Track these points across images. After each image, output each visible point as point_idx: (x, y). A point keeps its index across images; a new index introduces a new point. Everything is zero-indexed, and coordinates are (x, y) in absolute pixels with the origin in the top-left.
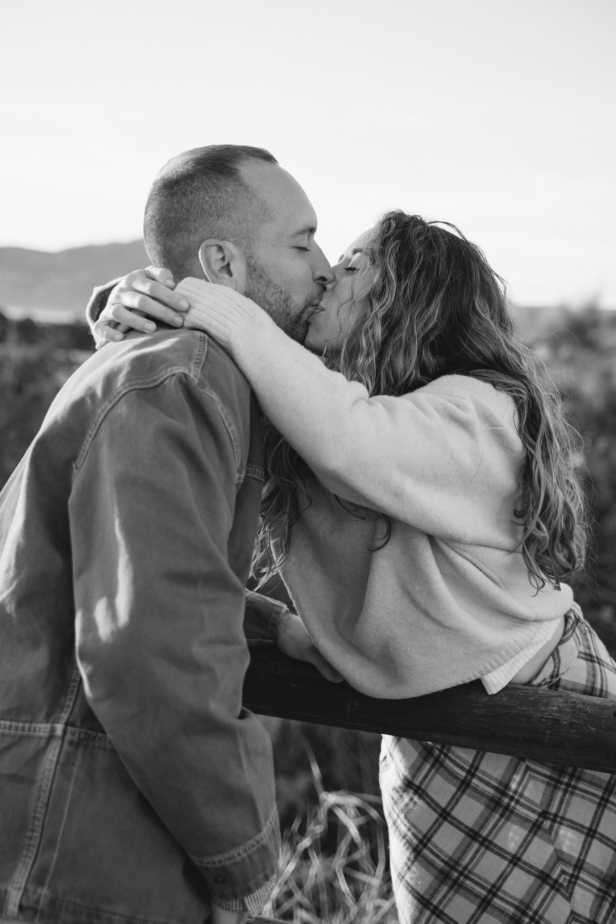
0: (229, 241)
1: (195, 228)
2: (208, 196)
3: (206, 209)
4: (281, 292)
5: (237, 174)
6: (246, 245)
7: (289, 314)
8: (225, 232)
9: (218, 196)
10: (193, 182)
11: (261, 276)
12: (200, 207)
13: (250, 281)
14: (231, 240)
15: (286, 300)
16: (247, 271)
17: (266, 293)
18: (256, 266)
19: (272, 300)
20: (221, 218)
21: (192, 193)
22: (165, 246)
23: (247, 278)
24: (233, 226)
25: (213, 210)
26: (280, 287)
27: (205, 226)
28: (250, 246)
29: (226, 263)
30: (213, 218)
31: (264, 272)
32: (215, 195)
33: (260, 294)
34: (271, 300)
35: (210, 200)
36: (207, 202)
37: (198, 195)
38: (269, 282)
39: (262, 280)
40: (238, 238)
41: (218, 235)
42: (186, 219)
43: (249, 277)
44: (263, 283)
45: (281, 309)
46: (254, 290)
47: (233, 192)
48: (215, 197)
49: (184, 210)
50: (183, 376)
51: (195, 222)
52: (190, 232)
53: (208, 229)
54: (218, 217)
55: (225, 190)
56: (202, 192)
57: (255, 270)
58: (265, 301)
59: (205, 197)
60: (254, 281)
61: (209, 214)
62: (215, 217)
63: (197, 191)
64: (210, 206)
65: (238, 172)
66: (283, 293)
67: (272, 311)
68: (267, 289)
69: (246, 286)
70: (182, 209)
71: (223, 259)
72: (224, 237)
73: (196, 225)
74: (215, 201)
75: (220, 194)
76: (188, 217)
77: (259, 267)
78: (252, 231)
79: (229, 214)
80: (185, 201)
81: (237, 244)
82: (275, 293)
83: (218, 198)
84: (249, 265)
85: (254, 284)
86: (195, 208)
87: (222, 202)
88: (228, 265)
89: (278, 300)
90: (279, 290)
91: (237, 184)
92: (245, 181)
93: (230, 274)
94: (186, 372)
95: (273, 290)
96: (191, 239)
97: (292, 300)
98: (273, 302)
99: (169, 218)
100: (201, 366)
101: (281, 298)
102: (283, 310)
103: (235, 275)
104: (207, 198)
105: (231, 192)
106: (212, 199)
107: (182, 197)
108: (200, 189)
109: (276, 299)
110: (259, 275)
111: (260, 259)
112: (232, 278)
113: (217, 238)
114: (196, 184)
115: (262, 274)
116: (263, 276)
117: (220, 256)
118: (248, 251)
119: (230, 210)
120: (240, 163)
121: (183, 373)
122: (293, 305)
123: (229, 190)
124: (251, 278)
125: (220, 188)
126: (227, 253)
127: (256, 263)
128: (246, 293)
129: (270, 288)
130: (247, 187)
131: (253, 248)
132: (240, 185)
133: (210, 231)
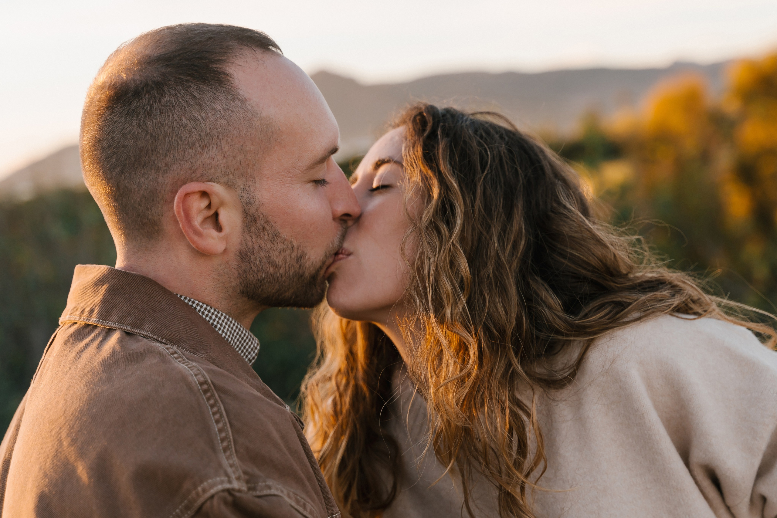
0: (218, 182)
1: (167, 165)
2: (186, 118)
3: (183, 138)
4: (293, 247)
5: (228, 80)
6: (242, 186)
7: (302, 276)
8: (213, 170)
9: (202, 117)
10: (163, 94)
11: (264, 228)
12: (175, 134)
13: (247, 236)
14: (222, 180)
15: (299, 259)
16: (244, 222)
17: (271, 252)
18: (256, 216)
19: (279, 260)
20: (206, 150)
21: (161, 113)
22: (118, 186)
23: (244, 231)
24: (225, 161)
25: (194, 138)
26: (291, 242)
27: (183, 162)
28: (249, 187)
29: (212, 212)
30: (194, 151)
31: (268, 222)
32: (197, 116)
33: (262, 254)
34: (277, 260)
35: (189, 124)
36: (185, 126)
37: (171, 116)
38: (276, 235)
39: (266, 233)
40: (231, 176)
41: (202, 175)
42: (152, 151)
43: (246, 231)
44: (266, 237)
45: (292, 271)
46: (254, 248)
47: (224, 109)
48: (197, 119)
49: (148, 137)
50: (226, 494)
51: (166, 155)
52: (158, 169)
53: (187, 165)
54: (202, 148)
55: (213, 108)
56: (177, 111)
57: (255, 221)
58: (269, 263)
59: (181, 119)
60: (254, 236)
61: (188, 144)
62: (196, 148)
63: (169, 110)
64: (190, 133)
65: (230, 79)
66: (295, 249)
67: (278, 274)
68: (272, 245)
69: (241, 243)
70: (146, 136)
71: (209, 207)
72: (210, 178)
73: (169, 159)
74: (197, 125)
75: (204, 115)
76: (156, 147)
77: (261, 217)
78: (251, 166)
79: (219, 143)
80: (150, 124)
81: (229, 185)
82: (284, 251)
83: (202, 121)
84: (246, 214)
85: (254, 240)
86: (166, 134)
87: (208, 125)
88: (216, 215)
89: (288, 260)
90: (290, 246)
91: (230, 97)
92: (241, 92)
93: (219, 228)
94: (227, 486)
95: (281, 246)
96: (160, 180)
97: (307, 257)
98: (280, 263)
99: (125, 147)
100: (233, 449)
101: (293, 256)
102: (295, 271)
103: (226, 229)
104: (185, 121)
105: (222, 111)
106: (193, 122)
107: (146, 117)
108: (173, 106)
109: (285, 258)
110: (261, 227)
111: (263, 205)
112: (222, 234)
113: (200, 179)
114: (167, 98)
115: (266, 226)
116: (267, 228)
117: (205, 203)
118: (245, 195)
119: (220, 137)
120: (233, 63)
121: (224, 491)
122: (308, 264)
123: (218, 107)
124: (250, 231)
125: (205, 105)
126: (215, 200)
127: (257, 211)
128: (241, 253)
129: (276, 244)
130: (243, 102)
131: (252, 189)
132: (234, 100)
133: (191, 168)
